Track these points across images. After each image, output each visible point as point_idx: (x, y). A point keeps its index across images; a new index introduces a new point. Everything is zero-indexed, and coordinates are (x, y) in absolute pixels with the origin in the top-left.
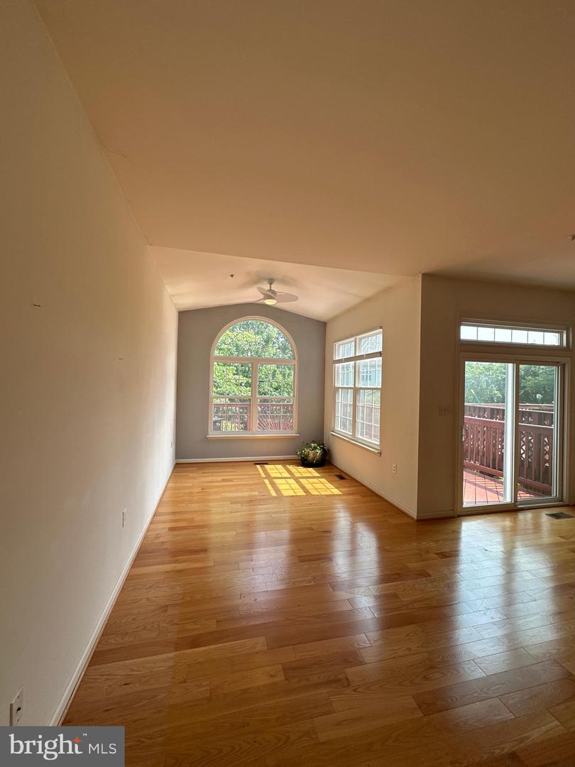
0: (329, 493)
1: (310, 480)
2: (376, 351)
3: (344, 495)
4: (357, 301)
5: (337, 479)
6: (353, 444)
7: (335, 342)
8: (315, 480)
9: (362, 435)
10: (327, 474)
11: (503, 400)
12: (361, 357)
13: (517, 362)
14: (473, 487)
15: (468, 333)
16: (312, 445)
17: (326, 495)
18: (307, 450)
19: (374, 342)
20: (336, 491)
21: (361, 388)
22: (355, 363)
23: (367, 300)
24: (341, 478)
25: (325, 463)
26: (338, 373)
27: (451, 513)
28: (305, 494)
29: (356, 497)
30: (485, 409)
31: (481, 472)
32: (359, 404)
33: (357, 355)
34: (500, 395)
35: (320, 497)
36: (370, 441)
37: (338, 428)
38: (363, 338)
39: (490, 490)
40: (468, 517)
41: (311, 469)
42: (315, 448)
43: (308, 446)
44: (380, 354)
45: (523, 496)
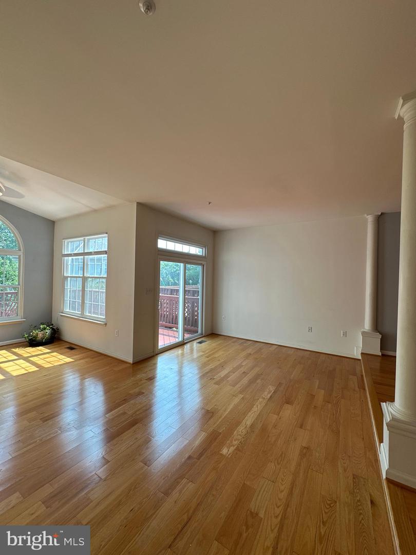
0: (62, 362)
1: (42, 357)
2: (103, 250)
3: (76, 361)
4: (88, 209)
5: (68, 350)
6: (81, 320)
7: (64, 239)
8: (47, 355)
9: (90, 312)
10: (56, 349)
11: (178, 284)
12: (90, 254)
13: (185, 263)
14: (162, 336)
15: (162, 244)
16: (42, 326)
17: (60, 365)
18: (35, 332)
19: (101, 243)
20: (69, 360)
21: (89, 277)
22: (84, 258)
23: (95, 211)
24: (71, 349)
25: (55, 339)
26: (67, 265)
27: (152, 354)
28: (38, 369)
29: (87, 360)
30: (168, 289)
31: (166, 327)
32: (88, 289)
33: (86, 251)
34: (173, 281)
35: (54, 367)
36: (97, 316)
37: (67, 310)
38: (91, 239)
39: (171, 336)
40: (162, 354)
41: (40, 348)
42: (45, 329)
43: (36, 328)
44: (105, 252)
45: (187, 336)
